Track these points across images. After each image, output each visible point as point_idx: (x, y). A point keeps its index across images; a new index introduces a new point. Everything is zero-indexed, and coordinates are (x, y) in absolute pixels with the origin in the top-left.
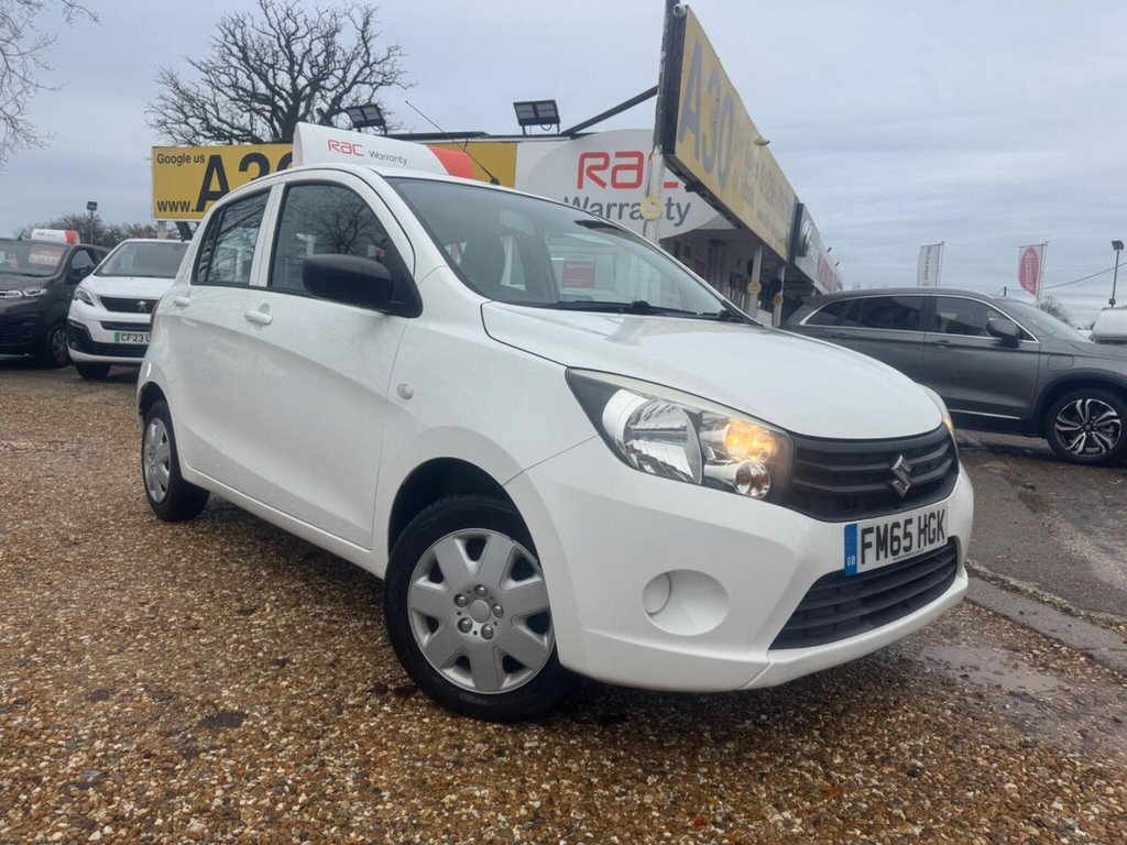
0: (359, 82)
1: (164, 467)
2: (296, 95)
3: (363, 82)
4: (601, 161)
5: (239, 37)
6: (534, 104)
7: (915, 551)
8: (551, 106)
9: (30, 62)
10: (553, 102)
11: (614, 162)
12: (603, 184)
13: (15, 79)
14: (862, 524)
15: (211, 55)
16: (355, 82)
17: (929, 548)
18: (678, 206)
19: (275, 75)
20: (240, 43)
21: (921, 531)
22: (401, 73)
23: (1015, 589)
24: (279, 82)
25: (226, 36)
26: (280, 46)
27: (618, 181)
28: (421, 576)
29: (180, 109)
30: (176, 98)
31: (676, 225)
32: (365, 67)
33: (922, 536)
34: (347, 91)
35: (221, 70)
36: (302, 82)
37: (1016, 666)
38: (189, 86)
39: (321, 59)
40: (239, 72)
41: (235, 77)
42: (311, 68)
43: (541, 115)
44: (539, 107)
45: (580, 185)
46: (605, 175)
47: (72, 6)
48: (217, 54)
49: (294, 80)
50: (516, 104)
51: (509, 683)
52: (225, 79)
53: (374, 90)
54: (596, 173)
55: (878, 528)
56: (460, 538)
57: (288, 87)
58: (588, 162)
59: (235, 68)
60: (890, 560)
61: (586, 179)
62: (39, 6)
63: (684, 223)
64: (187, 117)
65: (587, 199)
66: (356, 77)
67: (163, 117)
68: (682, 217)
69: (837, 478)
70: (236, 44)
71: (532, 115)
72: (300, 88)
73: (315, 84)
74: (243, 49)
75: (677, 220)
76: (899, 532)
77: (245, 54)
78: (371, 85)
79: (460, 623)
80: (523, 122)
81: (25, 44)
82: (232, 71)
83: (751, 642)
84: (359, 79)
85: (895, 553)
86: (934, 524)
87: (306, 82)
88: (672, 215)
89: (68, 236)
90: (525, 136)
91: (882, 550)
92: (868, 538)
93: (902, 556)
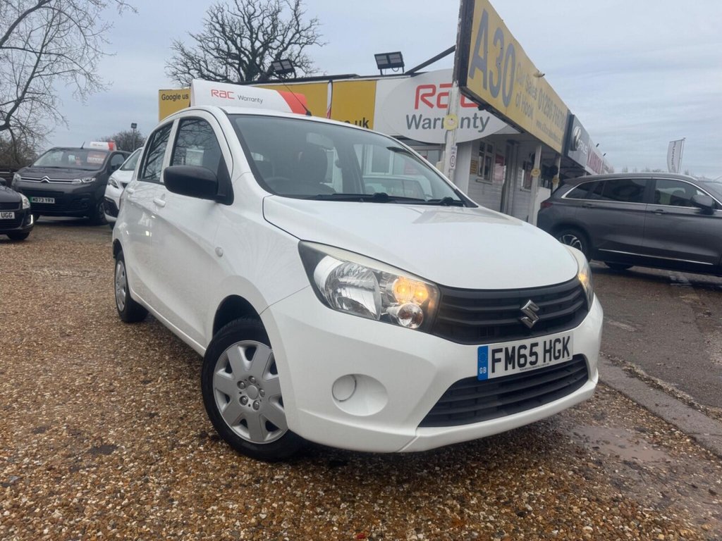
0: (293, 43)
1: (123, 291)
2: (254, 53)
3: (295, 43)
4: (430, 91)
5: (220, 18)
6: (387, 55)
7: (540, 364)
8: (398, 56)
9: (98, 38)
10: (399, 53)
11: (439, 90)
12: (431, 106)
13: (91, 50)
14: (492, 346)
15: (204, 30)
16: (290, 43)
17: (554, 362)
18: (481, 118)
19: (241, 40)
20: (221, 22)
21: (546, 351)
22: (318, 36)
23: (660, 388)
24: (244, 46)
25: (212, 18)
26: (245, 22)
27: (442, 103)
28: (220, 368)
29: (185, 64)
30: (183, 58)
31: (479, 131)
32: (296, 33)
33: (548, 355)
34: (285, 49)
35: (210, 39)
36: (258, 44)
37: (637, 443)
38: (190, 50)
39: (269, 29)
40: (220, 40)
41: (218, 43)
42: (263, 36)
43: (392, 62)
44: (391, 57)
45: (417, 107)
46: (433, 100)
47: (121, 4)
48: (207, 30)
49: (253, 43)
50: (376, 55)
51: (270, 437)
52: (211, 45)
53: (302, 48)
54: (427, 98)
55: (507, 349)
56: (242, 346)
57: (249, 48)
58: (422, 92)
59: (218, 38)
60: (518, 370)
61: (421, 102)
62: (104, 5)
63: (485, 131)
64: (189, 69)
65: (421, 116)
66: (291, 39)
67: (176, 70)
68: (484, 126)
69: (476, 315)
70: (218, 22)
71: (386, 62)
72: (256, 48)
73: (266, 45)
74: (222, 26)
75: (480, 128)
76: (526, 352)
77: (223, 29)
78: (300, 44)
79: (241, 398)
80: (381, 67)
81: (95, 29)
82: (216, 39)
83: (405, 422)
84: (293, 41)
85: (521, 366)
86: (559, 346)
87: (260, 44)
88: (477, 125)
89: (110, 145)
90: (382, 75)
91: (510, 364)
92: (498, 356)
93: (528, 368)
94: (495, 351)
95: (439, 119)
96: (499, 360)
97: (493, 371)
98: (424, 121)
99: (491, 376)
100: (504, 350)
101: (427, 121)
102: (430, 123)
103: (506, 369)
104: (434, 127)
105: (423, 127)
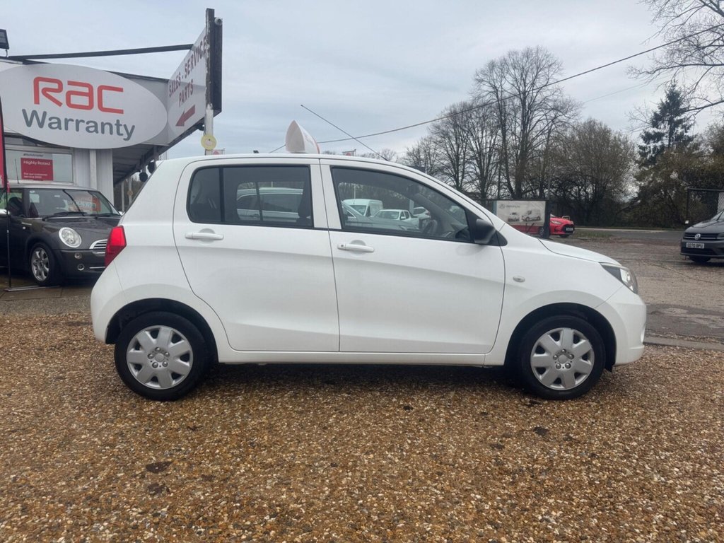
4: (55, 86)
8: (2, 34)
11: (66, 88)
12: (59, 104)
18: (125, 126)
27: (72, 102)
31: (124, 139)
45: (37, 101)
46: (61, 97)
54: (51, 94)
58: (42, 85)
61: (42, 97)
63: (131, 139)
65: (45, 114)
68: (130, 135)
75: (126, 136)
88: (121, 132)
104: (66, 128)
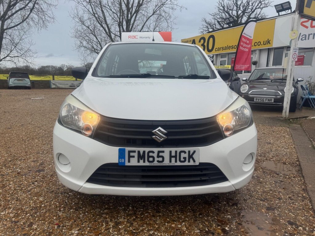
0: (258, 8)
2: (238, 16)
3: (259, 8)
5: (223, 4)
6: (282, 4)
7: (166, 162)
8: (288, 4)
9: (172, 23)
10: (289, 2)
12: (307, 27)
13: (169, 28)
14: (128, 149)
15: (216, 11)
16: (256, 9)
17: (179, 163)
19: (232, 12)
20: (223, 6)
21: (171, 157)
22: (271, 2)
24: (233, 14)
25: (219, 5)
26: (234, 3)
27: (313, 25)
29: (207, 27)
30: (206, 24)
32: (259, 3)
33: (173, 159)
34: (253, 12)
35: (218, 14)
36: (240, 12)
38: (209, 21)
39: (245, 4)
40: (223, 14)
41: (222, 15)
42: (243, 8)
43: (285, 7)
44: (283, 5)
46: (308, 24)
47: (181, 7)
49: (237, 12)
50: (275, 6)
52: (218, 17)
53: (261, 10)
54: (304, 24)
55: (139, 152)
57: (236, 15)
58: (302, 20)
59: (222, 13)
60: (147, 164)
62: (175, 9)
64: (209, 29)
66: (256, 7)
67: (203, 30)
70: (222, 6)
71: (281, 8)
72: (239, 14)
73: (244, 12)
74: (224, 7)
76: (155, 155)
77: (224, 8)
78: (261, 8)
80: (278, 12)
81: (171, 20)
82: (221, 14)
84: (258, 7)
86: (185, 155)
87: (241, 12)
90: (279, 15)
91: (142, 159)
92: (132, 154)
93: (156, 163)
94: (129, 152)
95: (312, 34)
96: (133, 157)
97: (129, 161)
98: (302, 36)
99: (127, 164)
100: (137, 152)
101: (304, 36)
102: (306, 37)
103: (139, 162)
105: (302, 40)
